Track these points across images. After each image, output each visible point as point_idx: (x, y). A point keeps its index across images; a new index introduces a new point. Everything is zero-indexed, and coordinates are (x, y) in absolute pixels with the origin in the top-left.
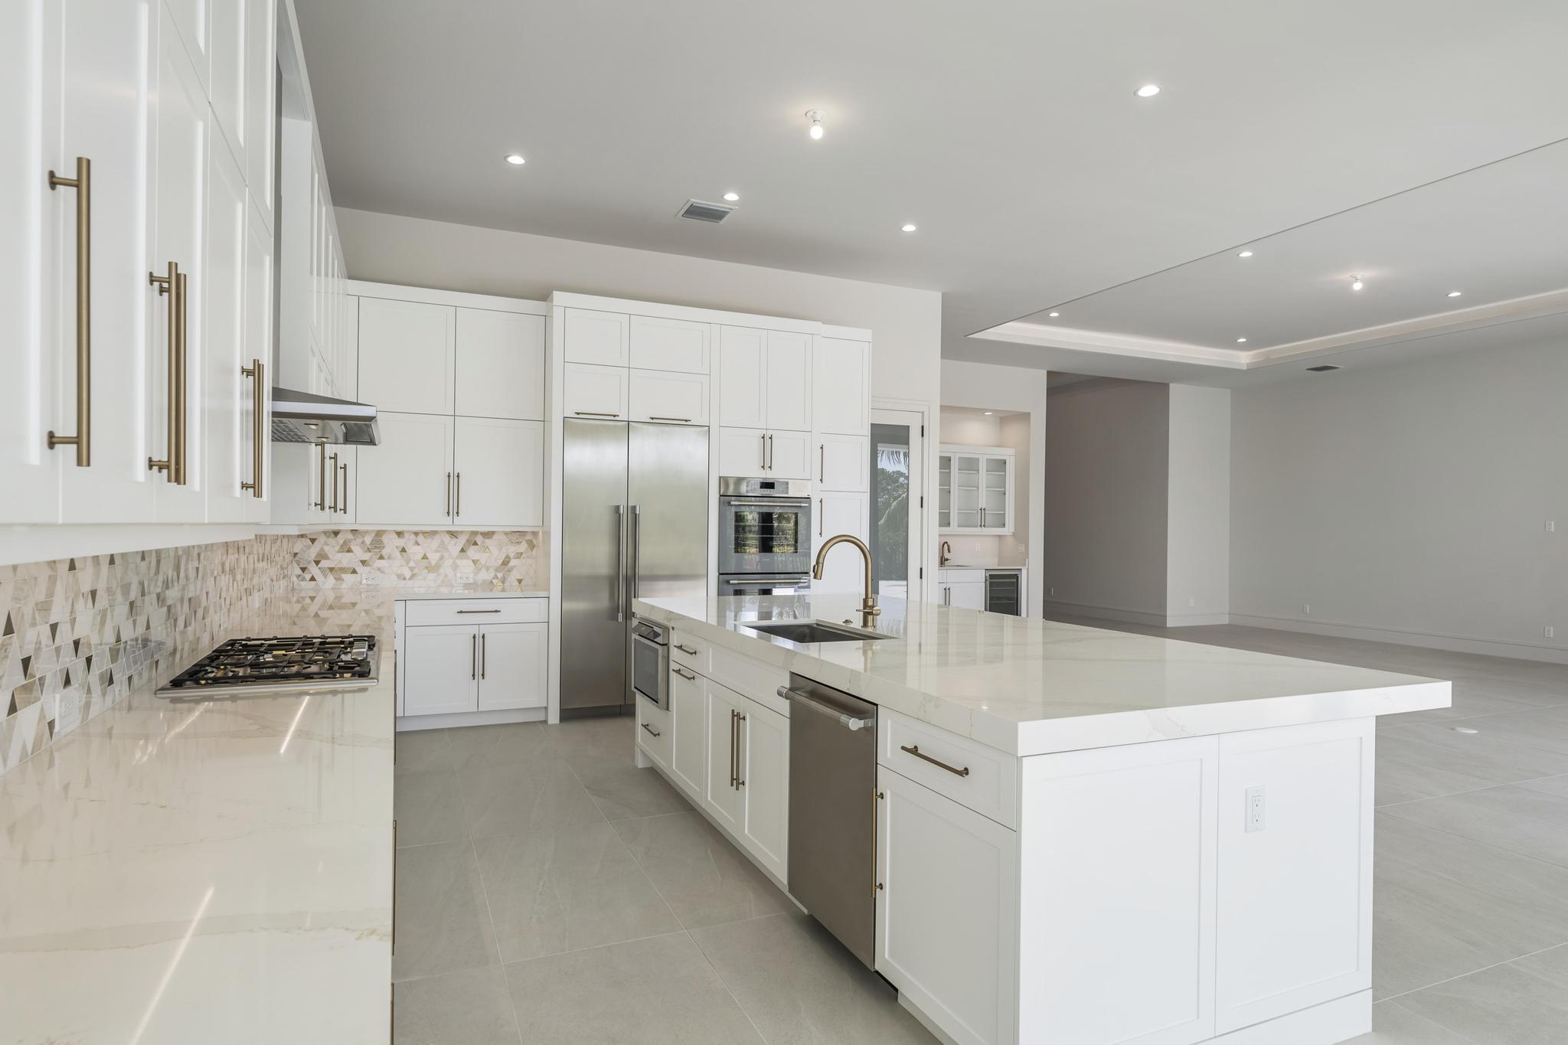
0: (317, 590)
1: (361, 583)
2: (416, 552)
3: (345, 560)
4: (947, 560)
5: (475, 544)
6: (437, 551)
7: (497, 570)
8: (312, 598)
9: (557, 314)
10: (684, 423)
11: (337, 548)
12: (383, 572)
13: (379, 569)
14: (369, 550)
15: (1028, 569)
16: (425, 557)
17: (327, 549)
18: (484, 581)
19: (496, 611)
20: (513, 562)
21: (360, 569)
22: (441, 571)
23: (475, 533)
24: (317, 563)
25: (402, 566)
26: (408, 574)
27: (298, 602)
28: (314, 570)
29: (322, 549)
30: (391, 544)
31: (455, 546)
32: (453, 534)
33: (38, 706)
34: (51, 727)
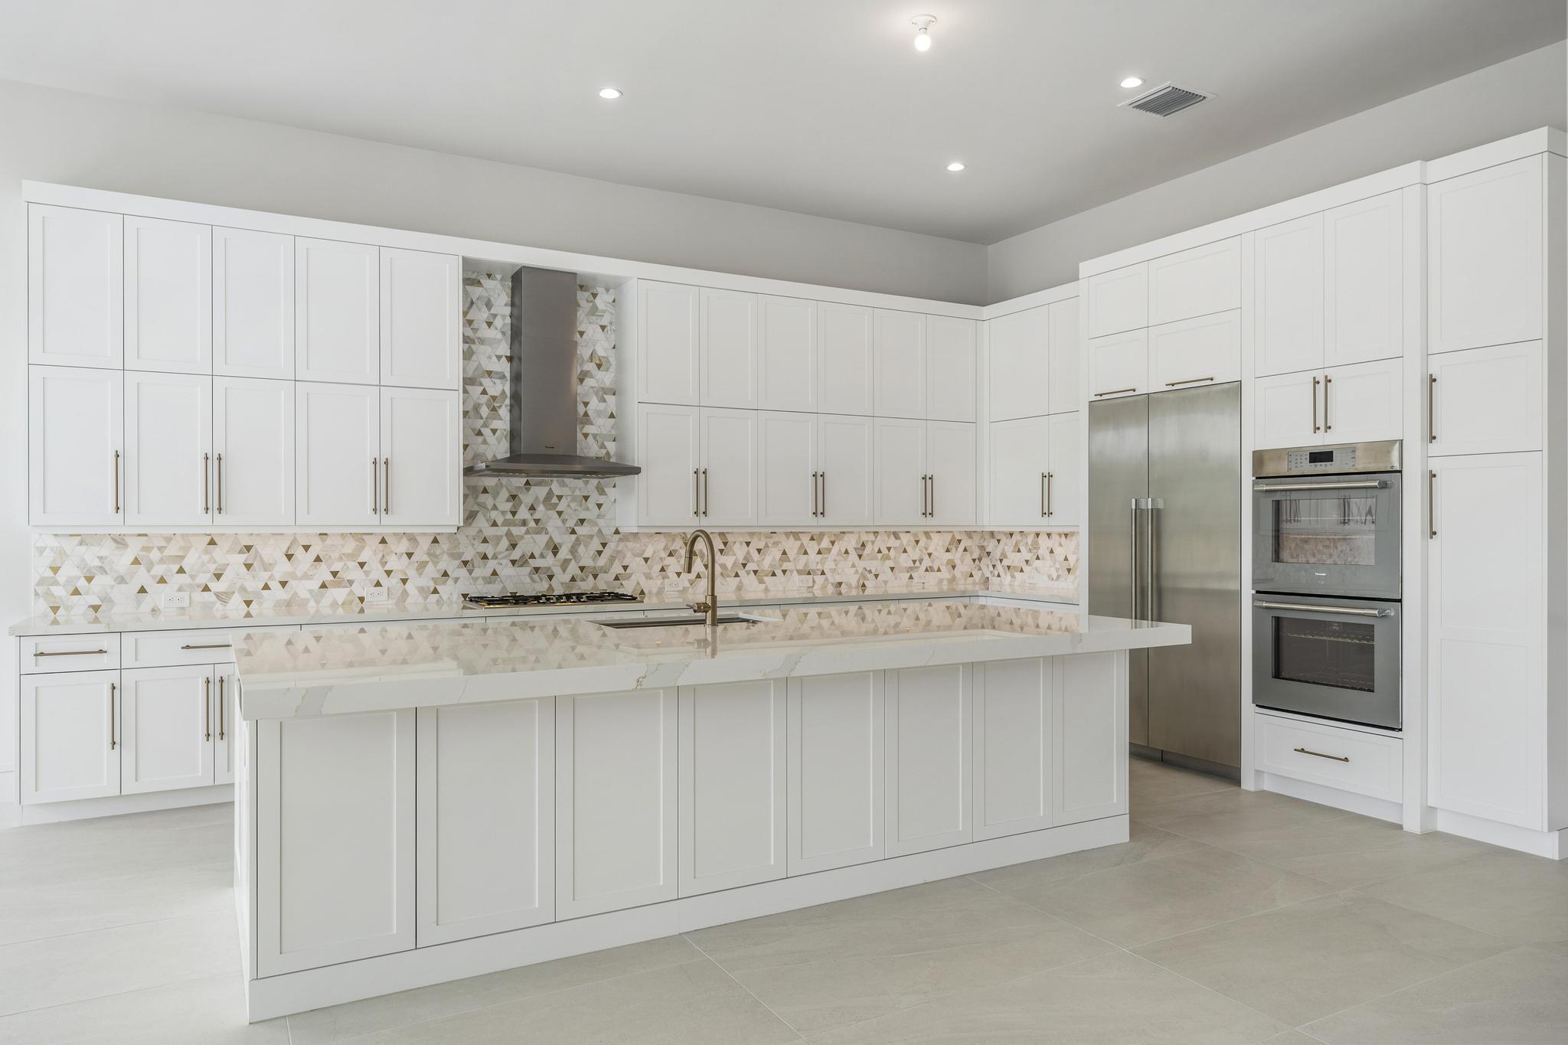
0: (1001, 584)
2: (1060, 552)
3: (1014, 559)
11: (1012, 548)
12: (1039, 572)
13: (1036, 569)
14: (1030, 551)
17: (1006, 548)
21: (1026, 568)
24: (1001, 560)
25: (1051, 566)
28: (999, 567)
29: (1004, 549)
33: (347, 590)
34: (362, 599)
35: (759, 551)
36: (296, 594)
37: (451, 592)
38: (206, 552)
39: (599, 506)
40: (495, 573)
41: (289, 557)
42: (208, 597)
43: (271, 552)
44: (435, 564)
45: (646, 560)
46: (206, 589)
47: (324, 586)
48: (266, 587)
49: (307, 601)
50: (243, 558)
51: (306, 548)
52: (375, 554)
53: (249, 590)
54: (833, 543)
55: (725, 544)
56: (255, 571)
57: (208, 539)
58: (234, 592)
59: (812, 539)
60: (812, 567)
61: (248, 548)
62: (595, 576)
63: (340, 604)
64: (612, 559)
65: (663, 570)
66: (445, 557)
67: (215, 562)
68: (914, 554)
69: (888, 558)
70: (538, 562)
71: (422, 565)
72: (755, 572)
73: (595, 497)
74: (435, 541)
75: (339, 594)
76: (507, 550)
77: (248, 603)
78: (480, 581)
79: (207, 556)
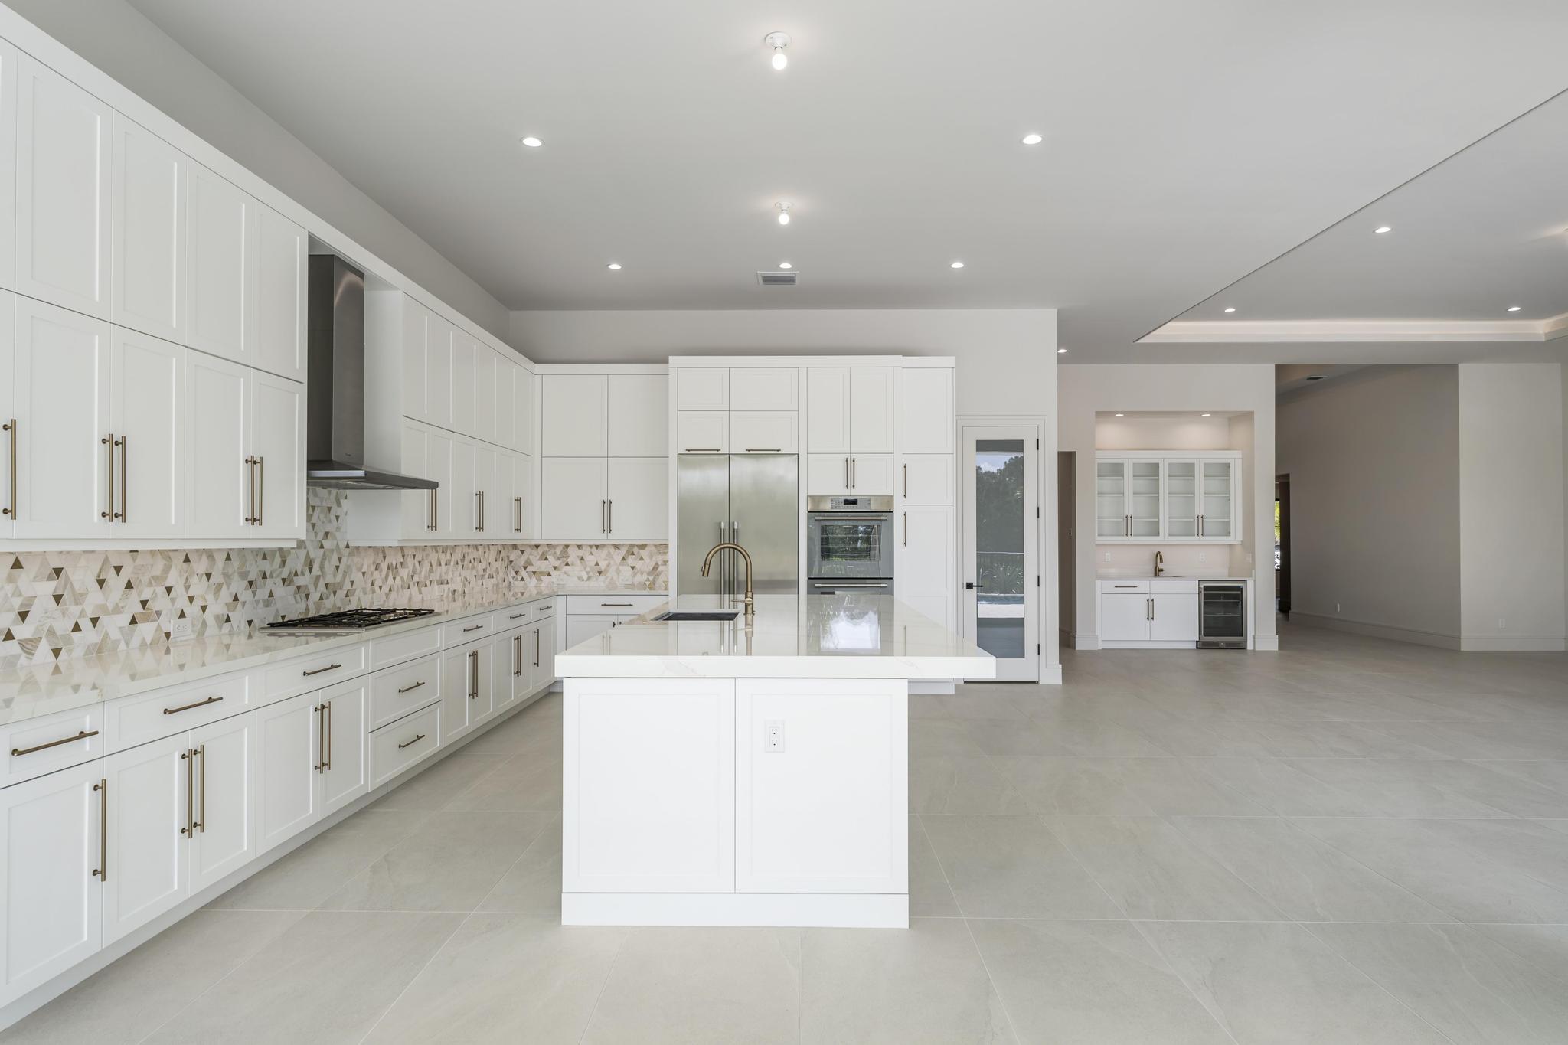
0: (525, 587)
1: (553, 582)
2: (591, 560)
3: (543, 566)
4: (1162, 570)
5: (633, 554)
6: (606, 560)
7: (649, 574)
8: (522, 593)
9: (672, 373)
10: (776, 452)
11: (538, 557)
12: (568, 575)
13: (565, 573)
14: (559, 559)
15: (1255, 581)
16: (597, 564)
17: (531, 557)
18: (639, 583)
19: (630, 605)
20: (661, 568)
21: (553, 572)
22: (609, 574)
23: (632, 546)
24: (525, 568)
25: (581, 571)
26: (585, 578)
27: (513, 596)
28: (523, 573)
30: (573, 554)
31: (618, 556)
32: (616, 547)
33: (155, 624)
34: (168, 635)
35: (419, 562)
36: (107, 634)
37: (239, 617)
38: (10, 579)
39: (337, 517)
40: (271, 595)
41: (101, 583)
42: (13, 647)
43: (81, 577)
44: (228, 585)
45: (364, 574)
46: (9, 636)
47: (133, 621)
48: (77, 628)
49: (118, 642)
50: (50, 587)
51: (118, 569)
52: (180, 576)
53: (59, 633)
54: (451, 554)
55: (403, 556)
56: (66, 605)
57: (12, 559)
58: (41, 638)
59: (443, 552)
60: (444, 577)
61: (58, 572)
62: (335, 593)
63: (148, 643)
64: (344, 577)
65: (372, 585)
66: (236, 577)
67: (20, 595)
68: (484, 564)
69: (473, 567)
70: (300, 581)
71: (219, 586)
72: (418, 583)
73: (335, 510)
74: (228, 558)
75: (146, 630)
76: (280, 567)
77: (57, 652)
78: (261, 604)
79: (11, 585)
